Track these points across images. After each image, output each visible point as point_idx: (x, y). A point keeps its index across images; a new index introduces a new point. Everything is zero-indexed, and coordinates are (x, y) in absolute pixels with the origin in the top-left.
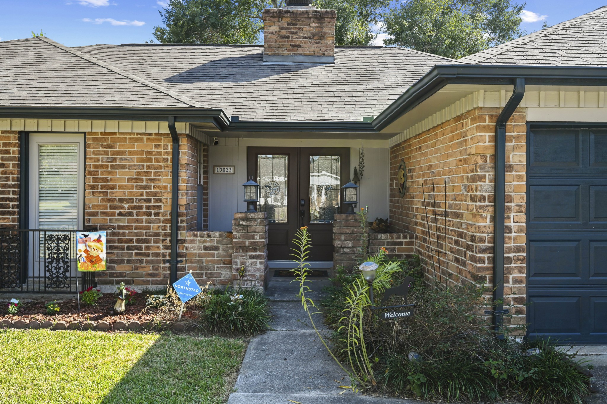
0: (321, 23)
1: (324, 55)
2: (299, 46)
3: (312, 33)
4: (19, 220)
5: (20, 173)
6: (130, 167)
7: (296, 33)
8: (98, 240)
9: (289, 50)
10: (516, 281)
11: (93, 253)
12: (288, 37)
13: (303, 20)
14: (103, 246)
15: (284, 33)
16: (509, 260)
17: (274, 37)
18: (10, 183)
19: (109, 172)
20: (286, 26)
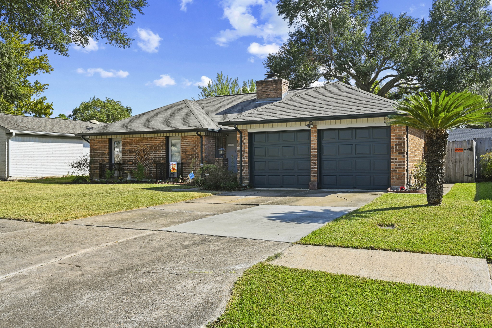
0: (277, 84)
1: (278, 97)
2: (269, 94)
3: (274, 89)
4: (166, 161)
5: (166, 148)
6: (191, 145)
7: (268, 89)
8: (175, 164)
9: (265, 96)
10: (246, 171)
11: (174, 167)
12: (265, 91)
13: (270, 84)
14: (176, 166)
15: (264, 90)
16: (244, 166)
17: (260, 92)
18: (164, 151)
19: (186, 147)
20: (264, 87)
